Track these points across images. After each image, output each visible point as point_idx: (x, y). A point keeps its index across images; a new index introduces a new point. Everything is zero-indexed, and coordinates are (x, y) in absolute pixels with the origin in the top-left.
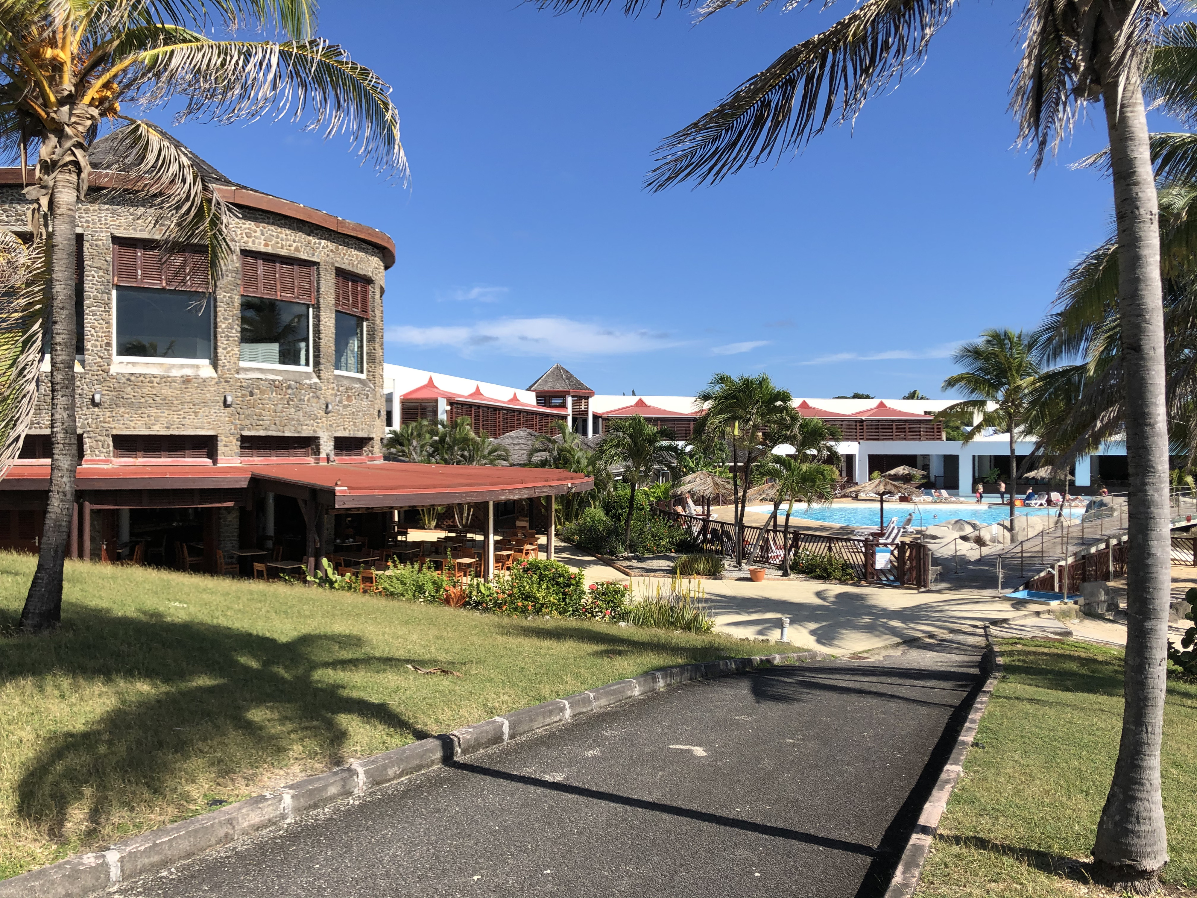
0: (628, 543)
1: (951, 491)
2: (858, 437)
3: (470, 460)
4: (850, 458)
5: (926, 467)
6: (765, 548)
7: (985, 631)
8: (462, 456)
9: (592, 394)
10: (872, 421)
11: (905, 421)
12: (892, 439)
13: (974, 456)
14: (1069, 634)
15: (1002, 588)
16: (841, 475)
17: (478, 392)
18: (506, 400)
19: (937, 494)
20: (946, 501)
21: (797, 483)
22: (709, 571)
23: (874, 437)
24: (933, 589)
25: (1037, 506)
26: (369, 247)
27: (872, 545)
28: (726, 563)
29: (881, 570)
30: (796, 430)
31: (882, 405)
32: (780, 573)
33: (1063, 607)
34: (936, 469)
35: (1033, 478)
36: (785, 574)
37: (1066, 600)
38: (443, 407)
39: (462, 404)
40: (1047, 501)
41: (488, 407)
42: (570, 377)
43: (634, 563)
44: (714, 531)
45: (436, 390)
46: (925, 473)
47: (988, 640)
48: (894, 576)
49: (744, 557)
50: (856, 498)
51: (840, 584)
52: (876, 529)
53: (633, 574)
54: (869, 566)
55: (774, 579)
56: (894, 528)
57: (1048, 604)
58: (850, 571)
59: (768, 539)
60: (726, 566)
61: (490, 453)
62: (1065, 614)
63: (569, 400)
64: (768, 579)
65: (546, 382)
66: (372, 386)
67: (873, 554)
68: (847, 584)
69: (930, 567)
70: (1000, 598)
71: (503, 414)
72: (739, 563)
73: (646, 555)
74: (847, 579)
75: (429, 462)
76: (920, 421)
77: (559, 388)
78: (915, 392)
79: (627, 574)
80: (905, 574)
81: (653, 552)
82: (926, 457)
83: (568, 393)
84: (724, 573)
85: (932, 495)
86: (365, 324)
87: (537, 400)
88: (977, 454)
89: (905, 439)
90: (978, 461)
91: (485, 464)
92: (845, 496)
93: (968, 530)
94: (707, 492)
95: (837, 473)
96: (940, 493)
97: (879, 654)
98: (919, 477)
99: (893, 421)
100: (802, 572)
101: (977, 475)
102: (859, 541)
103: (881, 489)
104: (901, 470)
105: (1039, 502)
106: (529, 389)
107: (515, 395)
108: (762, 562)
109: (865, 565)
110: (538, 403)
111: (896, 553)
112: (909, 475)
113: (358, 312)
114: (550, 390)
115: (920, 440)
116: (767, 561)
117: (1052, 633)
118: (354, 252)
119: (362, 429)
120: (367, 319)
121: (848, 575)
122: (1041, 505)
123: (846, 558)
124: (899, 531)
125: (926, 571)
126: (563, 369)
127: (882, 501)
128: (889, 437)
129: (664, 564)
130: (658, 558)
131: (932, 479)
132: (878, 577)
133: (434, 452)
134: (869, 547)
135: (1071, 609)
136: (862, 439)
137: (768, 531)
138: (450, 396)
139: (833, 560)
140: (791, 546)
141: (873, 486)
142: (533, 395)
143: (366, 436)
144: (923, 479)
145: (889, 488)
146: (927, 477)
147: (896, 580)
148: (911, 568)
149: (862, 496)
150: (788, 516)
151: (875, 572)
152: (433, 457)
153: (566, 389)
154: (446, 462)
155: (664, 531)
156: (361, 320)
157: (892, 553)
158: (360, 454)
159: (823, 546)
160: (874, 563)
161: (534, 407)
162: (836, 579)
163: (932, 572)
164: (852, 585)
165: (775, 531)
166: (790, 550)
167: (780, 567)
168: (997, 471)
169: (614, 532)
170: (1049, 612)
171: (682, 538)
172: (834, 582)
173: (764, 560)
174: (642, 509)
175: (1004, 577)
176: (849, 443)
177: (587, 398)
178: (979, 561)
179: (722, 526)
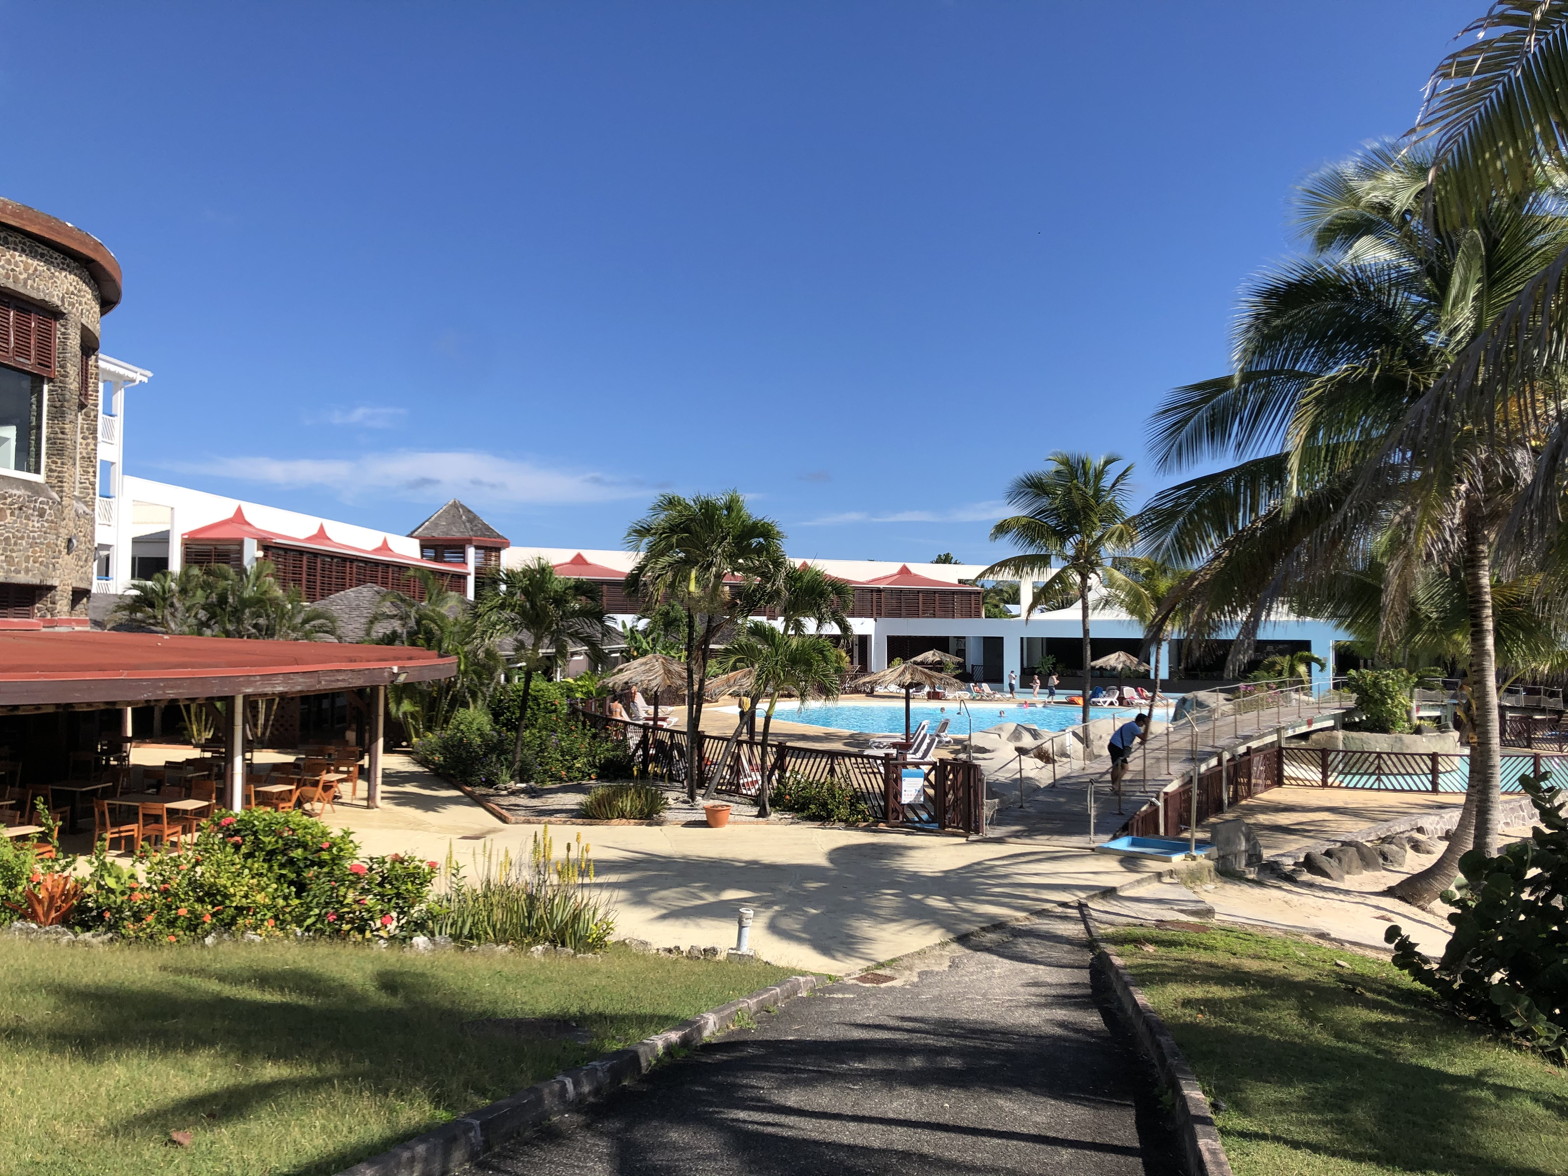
0: (517, 766)
1: (993, 685)
2: (875, 611)
3: (269, 632)
4: (864, 640)
5: (961, 653)
6: (736, 770)
7: (1081, 912)
8: (255, 626)
9: (506, 544)
10: (892, 590)
11: (935, 592)
12: (918, 616)
13: (1022, 639)
14: (1210, 912)
15: (1096, 833)
16: (852, 662)
17: (321, 534)
18: (370, 548)
19: (977, 688)
20: (990, 699)
21: (783, 666)
22: (641, 811)
23: (895, 613)
24: (990, 835)
25: (1106, 705)
26: (56, 255)
27: (896, 766)
28: (671, 796)
29: (910, 806)
30: (780, 582)
31: (905, 571)
32: (755, 811)
33: (1193, 864)
34: (974, 656)
35: (1101, 667)
36: (762, 814)
37: (1194, 853)
38: (252, 552)
39: (286, 550)
40: (1118, 699)
41: (332, 556)
42: (473, 518)
43: (524, 800)
44: (659, 744)
45: (246, 528)
46: (961, 660)
47: (1088, 928)
48: (929, 814)
49: (701, 786)
50: (871, 694)
51: (846, 829)
52: (899, 737)
53: (513, 819)
54: (891, 797)
55: (745, 823)
56: (925, 736)
57: (1168, 860)
58: (862, 806)
59: (739, 756)
60: (670, 801)
61: (305, 621)
62: (1194, 877)
63: (471, 552)
64: (735, 823)
65: (436, 525)
66: (55, 495)
67: (898, 780)
68: (857, 829)
69: (985, 801)
70: (1093, 849)
71: (358, 567)
72: (692, 796)
73: (549, 785)
74: (857, 820)
75: (200, 634)
76: (954, 593)
77: (456, 533)
78: (947, 556)
79: (504, 820)
80: (946, 812)
81: (561, 780)
82: (960, 639)
83: (469, 541)
84: (667, 814)
85: (969, 690)
86: (46, 388)
87: (422, 552)
88: (1025, 636)
89: (934, 616)
90: (1028, 644)
91: (296, 639)
92: (856, 691)
93: (1027, 741)
94: (654, 683)
95: (848, 659)
96: (980, 687)
97: (910, 968)
98: (952, 666)
99: (919, 592)
100: (789, 808)
101: (1025, 665)
102: (875, 758)
103: (907, 678)
104: (930, 656)
105: (1109, 700)
106: (410, 536)
107: (385, 542)
108: (728, 792)
109: (885, 796)
110: (423, 556)
111: (932, 777)
112: (940, 663)
113: (29, 364)
114: (442, 536)
115: (953, 617)
116: (737, 792)
117: (1182, 911)
118: (19, 257)
119: (27, 571)
120: (51, 380)
121: (859, 813)
122: (1112, 704)
123: (856, 786)
124: (933, 741)
125: (979, 805)
126: (462, 506)
127: (907, 698)
128: (913, 613)
129: (572, 800)
130: (565, 790)
131: (969, 669)
132: (905, 816)
133: (209, 619)
134: (892, 769)
135: (1201, 869)
136: (879, 614)
137: (740, 743)
138: (266, 535)
139: (837, 792)
140: (774, 767)
141: (896, 674)
142: (416, 543)
143: (36, 581)
144: (957, 669)
145: (918, 678)
146: (961, 666)
147: (932, 819)
148: (956, 800)
149: (879, 690)
150: (768, 719)
151: (899, 808)
152: (209, 627)
153: (466, 536)
154: (228, 634)
155: (583, 745)
156: (37, 381)
157: (926, 778)
158: (28, 616)
159: (823, 764)
160: (898, 794)
161: (417, 560)
162: (840, 820)
163: (988, 808)
164: (866, 829)
165: (751, 743)
166: (772, 773)
167: (756, 801)
168: (1051, 659)
169: (496, 748)
170: (1171, 873)
171: (610, 755)
172: (838, 825)
173: (733, 790)
174: (555, 711)
175: (1096, 816)
176: (863, 619)
177: (498, 550)
178: (1054, 787)
179: (672, 737)
